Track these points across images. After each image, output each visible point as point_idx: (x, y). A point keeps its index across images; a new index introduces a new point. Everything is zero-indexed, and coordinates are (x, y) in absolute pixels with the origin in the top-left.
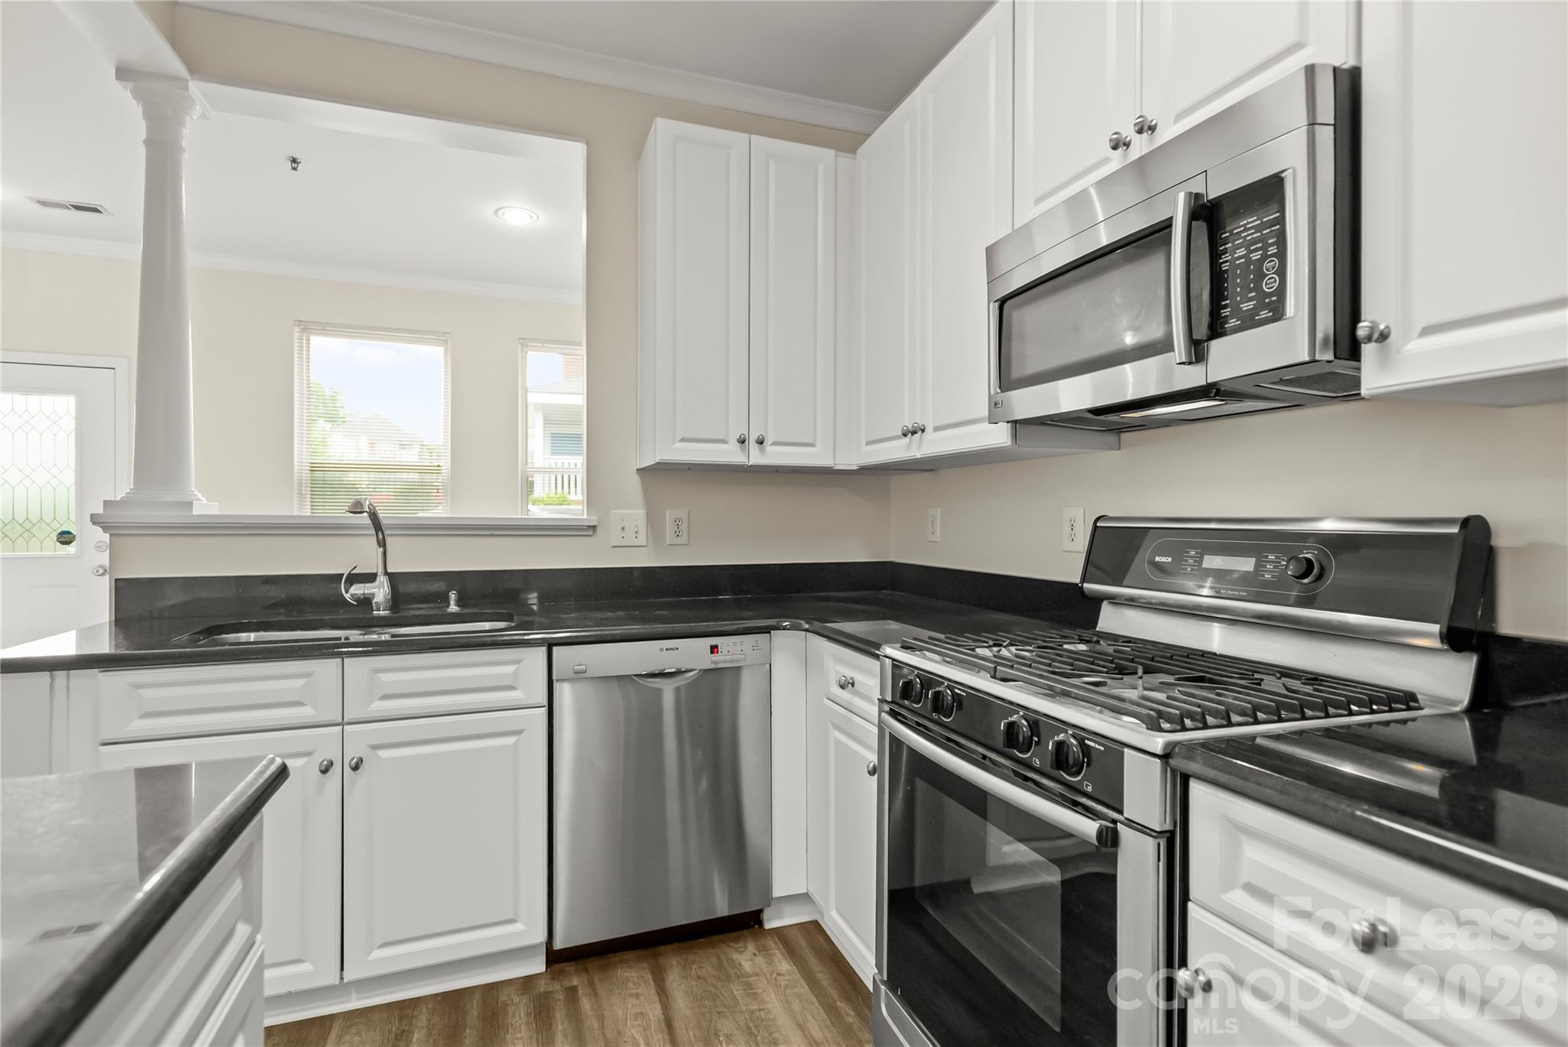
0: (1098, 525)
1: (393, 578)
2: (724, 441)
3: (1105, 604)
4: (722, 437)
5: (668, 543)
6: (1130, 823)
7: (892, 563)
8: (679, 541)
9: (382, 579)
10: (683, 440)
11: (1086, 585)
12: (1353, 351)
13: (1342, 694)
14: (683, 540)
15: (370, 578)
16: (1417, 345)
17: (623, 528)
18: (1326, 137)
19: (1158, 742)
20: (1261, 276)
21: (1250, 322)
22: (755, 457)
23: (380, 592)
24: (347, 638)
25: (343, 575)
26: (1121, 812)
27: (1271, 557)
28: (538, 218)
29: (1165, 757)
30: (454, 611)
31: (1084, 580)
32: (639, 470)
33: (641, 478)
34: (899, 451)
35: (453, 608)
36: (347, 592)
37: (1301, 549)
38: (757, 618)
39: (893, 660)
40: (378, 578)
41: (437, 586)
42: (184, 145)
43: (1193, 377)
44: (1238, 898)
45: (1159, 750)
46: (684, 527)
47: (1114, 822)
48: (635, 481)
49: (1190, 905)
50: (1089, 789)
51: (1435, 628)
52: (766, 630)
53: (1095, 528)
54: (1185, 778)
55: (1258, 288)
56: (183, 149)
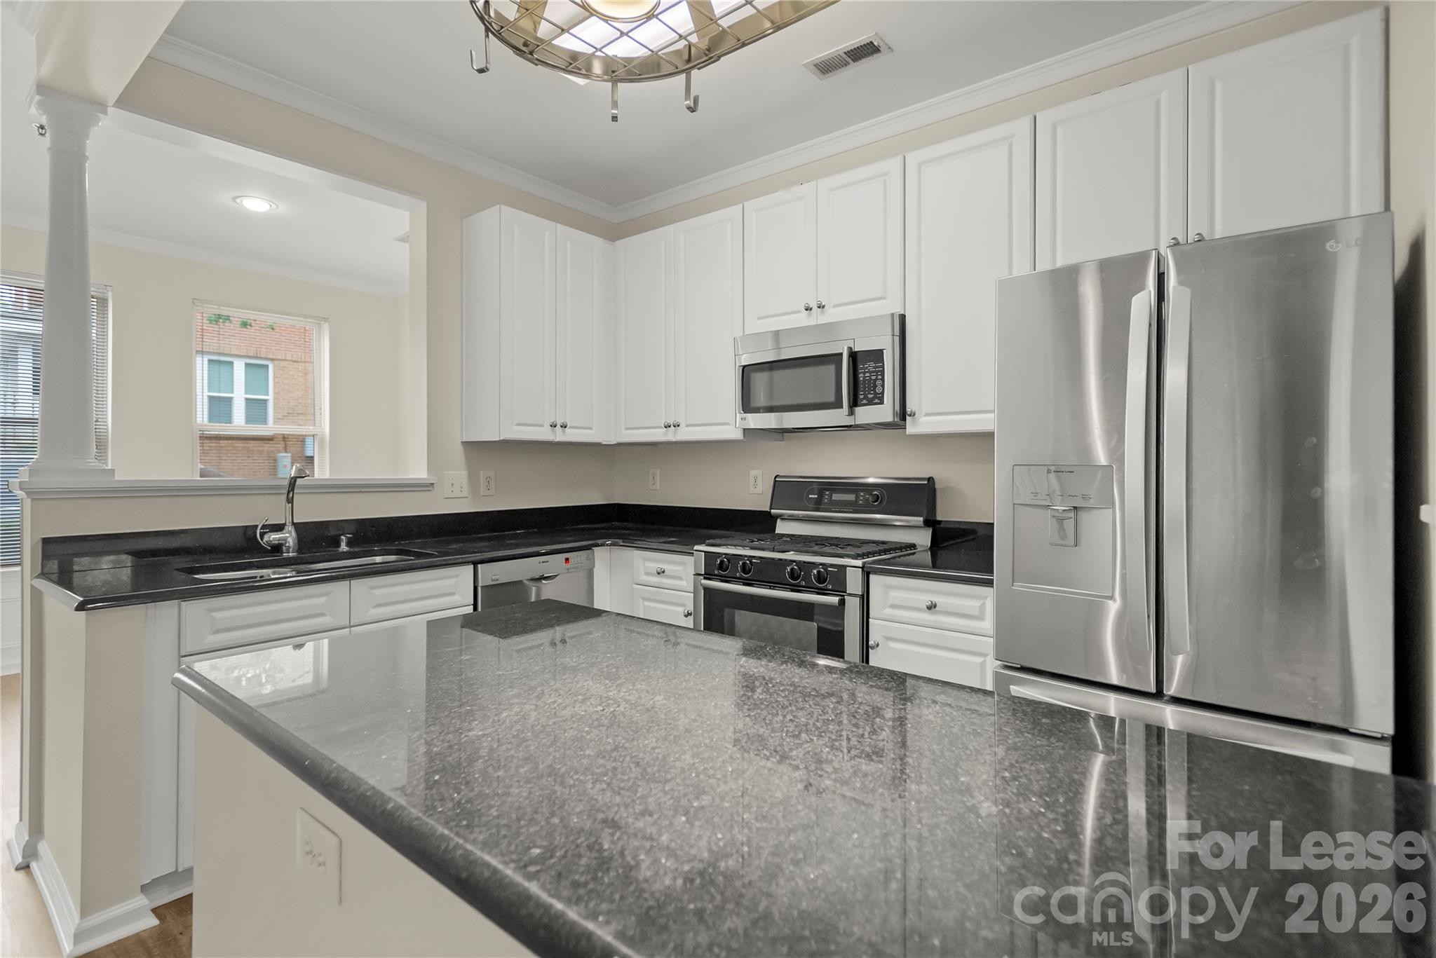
0: (777, 479)
1: (296, 526)
2: (542, 426)
3: (779, 520)
4: (540, 423)
5: (482, 494)
6: (850, 595)
7: (618, 504)
8: (489, 493)
9: (290, 528)
10: (518, 425)
11: (772, 511)
12: (904, 419)
13: (893, 546)
14: (492, 492)
15: (279, 528)
16: (923, 419)
17: (453, 485)
18: (897, 339)
19: (859, 563)
20: (875, 386)
21: (871, 403)
22: (559, 436)
23: (289, 537)
24: (262, 577)
25: (257, 526)
26: (845, 592)
27: (862, 494)
28: (278, 207)
29: (862, 568)
30: (345, 550)
31: (771, 508)
32: (465, 444)
33: (465, 450)
34: (658, 435)
35: (344, 547)
36: (262, 540)
37: (874, 490)
38: (575, 541)
39: (705, 552)
40: (286, 527)
41: (332, 532)
42: (87, 154)
43: (849, 421)
44: (888, 611)
45: (861, 566)
46: (492, 483)
47: (843, 596)
48: (459, 452)
49: (870, 620)
50: (830, 587)
51: (921, 519)
52: (588, 548)
53: (775, 481)
54: (868, 574)
55: (874, 390)
56: (87, 158)
